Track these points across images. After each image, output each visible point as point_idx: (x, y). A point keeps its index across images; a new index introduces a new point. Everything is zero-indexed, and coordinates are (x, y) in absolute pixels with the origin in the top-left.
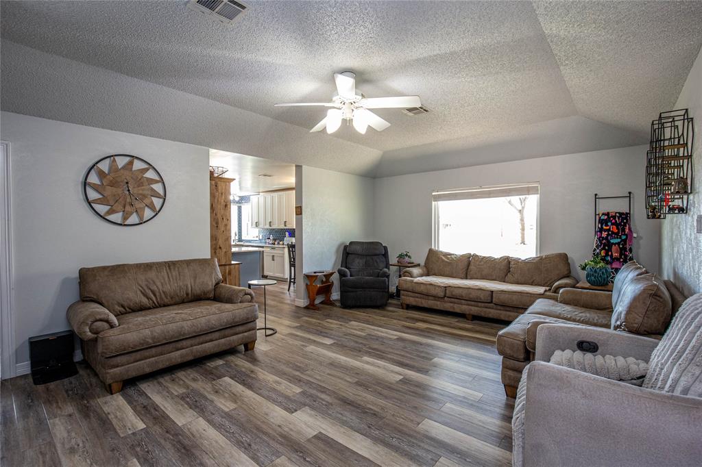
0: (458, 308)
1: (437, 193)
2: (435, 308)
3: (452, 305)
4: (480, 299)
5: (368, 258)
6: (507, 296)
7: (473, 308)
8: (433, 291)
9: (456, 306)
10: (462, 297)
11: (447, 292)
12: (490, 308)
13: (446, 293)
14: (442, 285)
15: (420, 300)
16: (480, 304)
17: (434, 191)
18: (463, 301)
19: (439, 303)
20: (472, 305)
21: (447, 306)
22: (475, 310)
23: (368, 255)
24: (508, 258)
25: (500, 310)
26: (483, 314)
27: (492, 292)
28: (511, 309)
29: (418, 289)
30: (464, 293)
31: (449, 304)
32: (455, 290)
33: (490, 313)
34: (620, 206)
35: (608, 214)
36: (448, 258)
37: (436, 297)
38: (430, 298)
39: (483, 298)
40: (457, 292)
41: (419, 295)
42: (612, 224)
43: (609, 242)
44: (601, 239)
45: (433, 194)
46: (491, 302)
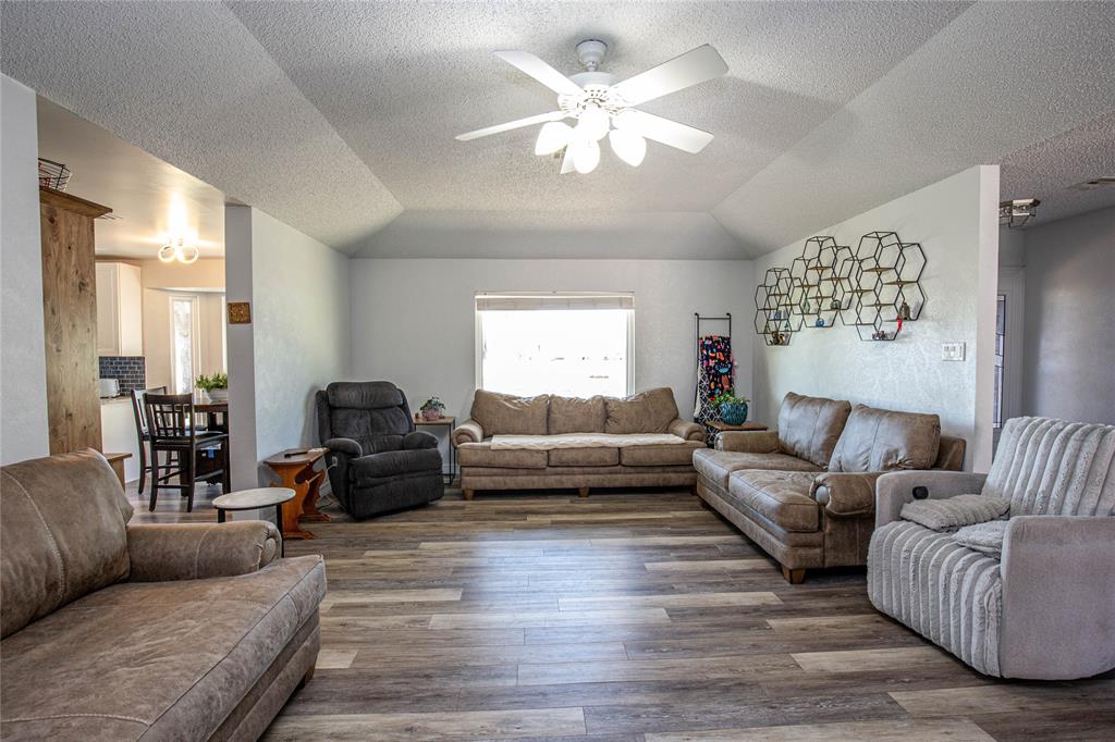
0: (568, 481)
1: (483, 297)
2: (531, 487)
3: (558, 477)
4: (606, 462)
5: (375, 414)
6: (643, 451)
7: (591, 477)
8: (529, 461)
9: (564, 478)
10: (577, 462)
11: (552, 458)
12: (616, 473)
13: (549, 459)
14: (542, 448)
15: (501, 478)
16: (602, 469)
17: (476, 293)
18: (575, 469)
19: (535, 478)
20: (589, 474)
21: (551, 481)
22: (594, 480)
23: (375, 409)
24: (602, 398)
25: (630, 473)
26: (606, 484)
27: (619, 449)
28: (645, 469)
29: (501, 460)
30: (580, 456)
31: (554, 477)
32: (566, 453)
33: (616, 480)
34: (716, 330)
35: (711, 339)
36: (515, 405)
37: (532, 470)
38: (521, 472)
39: (608, 459)
40: (567, 457)
41: (499, 471)
42: (718, 351)
43: (717, 371)
44: (709, 369)
45: (477, 297)
46: (620, 463)
